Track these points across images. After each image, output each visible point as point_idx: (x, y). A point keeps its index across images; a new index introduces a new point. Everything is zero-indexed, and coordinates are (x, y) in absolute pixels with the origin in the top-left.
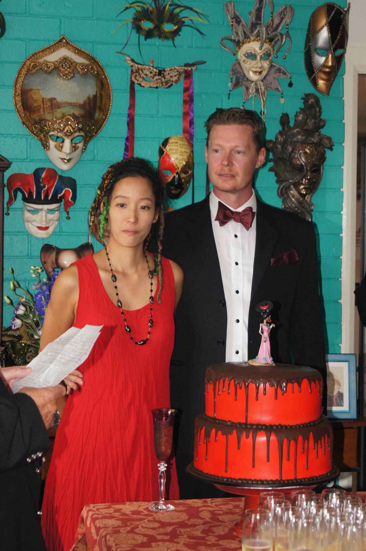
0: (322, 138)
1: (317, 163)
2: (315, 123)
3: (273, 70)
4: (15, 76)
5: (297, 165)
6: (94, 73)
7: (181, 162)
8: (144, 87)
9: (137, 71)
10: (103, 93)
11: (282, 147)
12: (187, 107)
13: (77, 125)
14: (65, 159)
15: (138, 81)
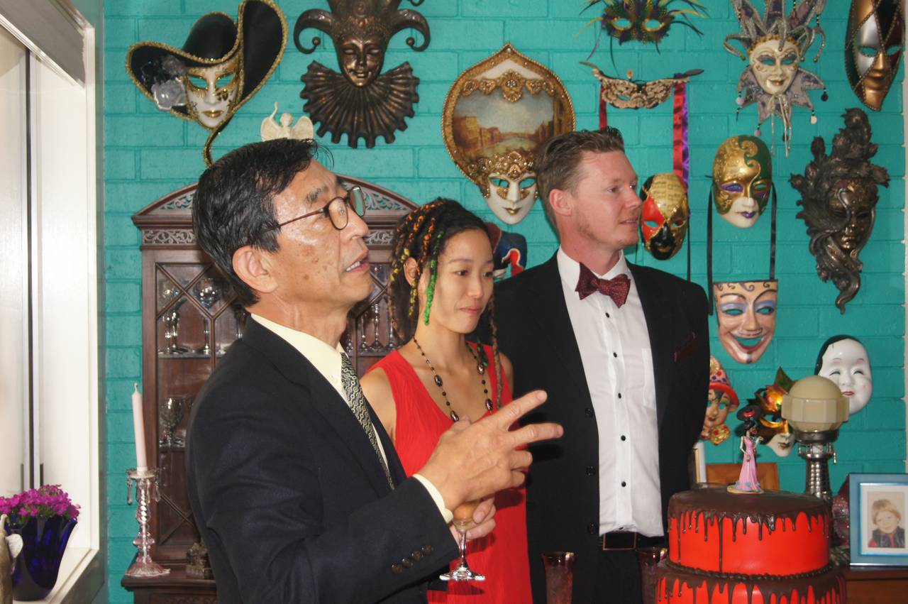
0: (872, 170)
1: (866, 205)
2: (862, 149)
3: (799, 78)
4: (443, 98)
5: (837, 208)
6: (549, 92)
7: (670, 208)
8: (618, 107)
9: (609, 87)
10: (563, 119)
11: (815, 185)
12: (679, 132)
13: (525, 164)
14: (511, 209)
15: (610, 100)
